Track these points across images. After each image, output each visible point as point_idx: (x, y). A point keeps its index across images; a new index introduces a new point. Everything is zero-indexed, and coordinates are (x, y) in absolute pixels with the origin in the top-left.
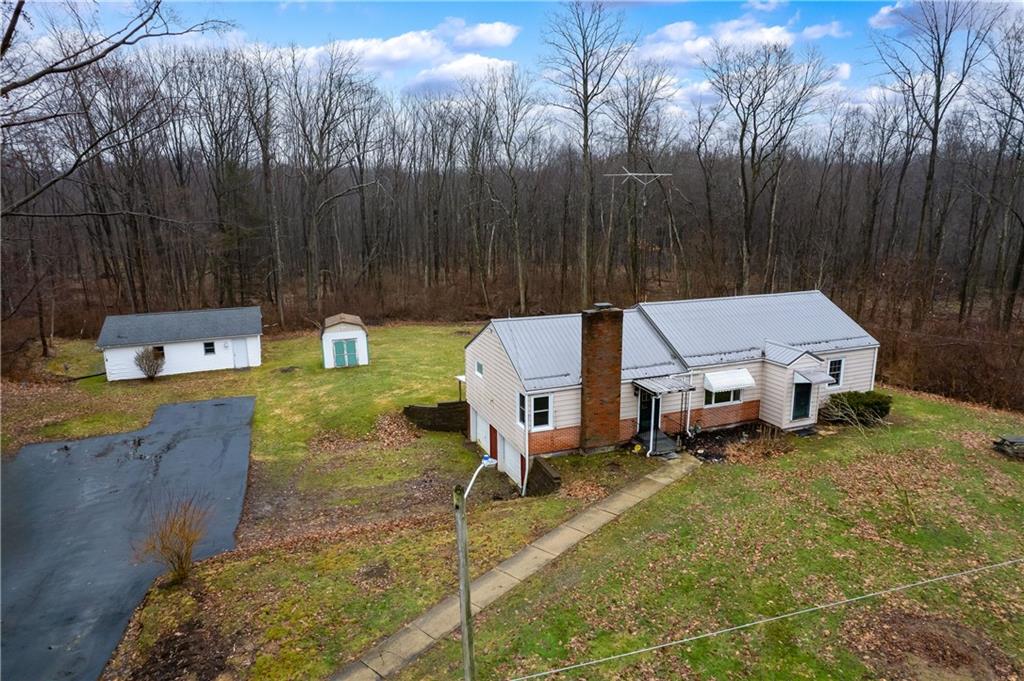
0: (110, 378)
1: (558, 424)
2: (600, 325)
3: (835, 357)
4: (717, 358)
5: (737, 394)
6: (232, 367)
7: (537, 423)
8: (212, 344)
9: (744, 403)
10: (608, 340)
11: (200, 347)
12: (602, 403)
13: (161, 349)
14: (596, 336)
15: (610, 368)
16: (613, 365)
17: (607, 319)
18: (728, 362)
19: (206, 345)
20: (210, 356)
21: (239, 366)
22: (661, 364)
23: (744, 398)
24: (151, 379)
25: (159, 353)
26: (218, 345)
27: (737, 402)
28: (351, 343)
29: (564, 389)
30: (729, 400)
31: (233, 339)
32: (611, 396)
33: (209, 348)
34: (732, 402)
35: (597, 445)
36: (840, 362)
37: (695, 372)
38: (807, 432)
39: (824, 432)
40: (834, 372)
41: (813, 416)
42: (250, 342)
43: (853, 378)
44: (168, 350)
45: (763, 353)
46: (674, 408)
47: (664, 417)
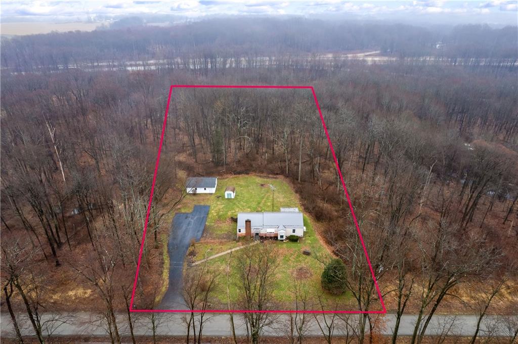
1: (242, 233)
3: (295, 228)
4: (269, 227)
6: (209, 193)
18: (272, 227)
21: (211, 192)
22: (260, 226)
26: (207, 189)
27: (275, 234)
28: (231, 194)
31: (210, 186)
33: (205, 189)
34: (272, 233)
35: (247, 237)
37: (265, 229)
38: (282, 240)
39: (285, 241)
40: (294, 231)
41: (284, 238)
42: (213, 189)
43: (298, 232)
44: (198, 189)
45: (279, 227)
46: (262, 233)
47: (260, 234)
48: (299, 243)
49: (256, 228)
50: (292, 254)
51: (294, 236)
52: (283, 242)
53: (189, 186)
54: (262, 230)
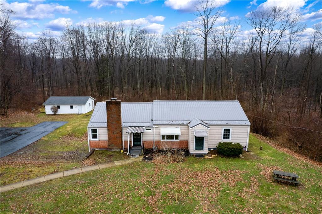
0: (46, 113)
1: (100, 139)
2: (111, 106)
3: (227, 127)
4: (167, 123)
5: (177, 137)
6: (78, 113)
7: (93, 138)
8: (72, 106)
9: (180, 141)
10: (114, 111)
11: (69, 107)
12: (114, 133)
13: (59, 106)
14: (110, 109)
15: (116, 121)
16: (117, 121)
17: (113, 104)
18: (171, 124)
19: (71, 106)
20: (72, 109)
21: (79, 113)
22: (145, 122)
23: (180, 139)
24: (55, 114)
25: (59, 107)
26: (74, 107)
27: (177, 140)
29: (102, 127)
30: (173, 139)
31: (78, 105)
32: (117, 131)
33: (72, 107)
34: (174, 140)
35: (113, 148)
36: (229, 130)
37: (155, 127)
38: (201, 156)
39: (207, 157)
40: (227, 134)
41: (205, 150)
42: (83, 106)
43: (237, 137)
44: (61, 107)
45: (190, 123)
46: (148, 139)
47: (144, 142)
48: (247, 160)
49: (134, 125)
52: (204, 158)
53: (50, 103)
54: (150, 129)
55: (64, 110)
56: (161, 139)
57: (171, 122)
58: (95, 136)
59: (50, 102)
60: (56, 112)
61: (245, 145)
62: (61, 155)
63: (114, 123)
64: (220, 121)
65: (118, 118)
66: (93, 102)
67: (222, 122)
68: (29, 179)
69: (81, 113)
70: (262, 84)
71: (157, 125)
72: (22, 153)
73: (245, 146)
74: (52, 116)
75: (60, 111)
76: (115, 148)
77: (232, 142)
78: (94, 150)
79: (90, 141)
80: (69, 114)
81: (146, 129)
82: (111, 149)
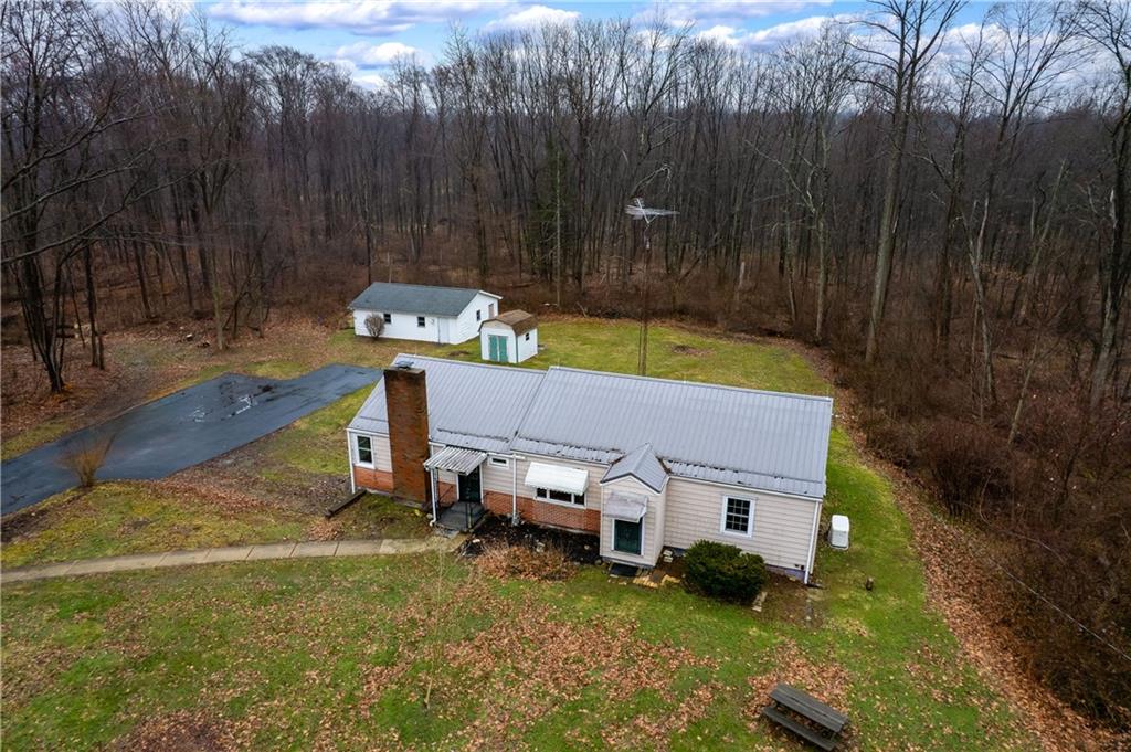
0: (356, 332)
1: (379, 465)
3: (743, 496)
4: (553, 449)
5: (580, 497)
6: (436, 341)
7: (362, 459)
8: (424, 319)
9: (589, 510)
11: (414, 320)
12: (406, 458)
13: (389, 316)
15: (409, 427)
18: (564, 456)
19: (419, 319)
20: (421, 329)
21: (443, 341)
22: (496, 438)
23: (589, 505)
24: (376, 339)
25: (387, 319)
26: (428, 320)
27: (581, 507)
28: (503, 340)
29: (379, 435)
30: (571, 502)
31: (438, 316)
32: (414, 455)
33: (421, 322)
34: (572, 504)
35: (405, 496)
36: (747, 504)
37: (519, 457)
38: (629, 571)
39: (645, 580)
40: (738, 515)
41: (648, 556)
42: (451, 322)
43: (772, 531)
44: (393, 317)
45: (619, 460)
46: (499, 488)
47: (487, 493)
48: (764, 620)
49: (462, 441)
50: (645, 701)
51: (733, 552)
52: (630, 583)
53: (367, 305)
54: (504, 462)
55: (402, 327)
56: (534, 496)
57: (565, 451)
58: (366, 457)
59: (367, 301)
60: (381, 329)
61: (803, 564)
62: (306, 484)
63: (406, 430)
64: (722, 469)
65: (413, 418)
66: (491, 306)
67: (727, 476)
68: (180, 550)
69: (446, 342)
70: (1113, 297)
71: (522, 452)
72: (228, 462)
73: (802, 567)
74: (368, 342)
75: (390, 331)
76: (409, 497)
77: (740, 547)
78: (365, 493)
79: (354, 467)
80: (415, 341)
81: (494, 460)
82: (402, 499)
